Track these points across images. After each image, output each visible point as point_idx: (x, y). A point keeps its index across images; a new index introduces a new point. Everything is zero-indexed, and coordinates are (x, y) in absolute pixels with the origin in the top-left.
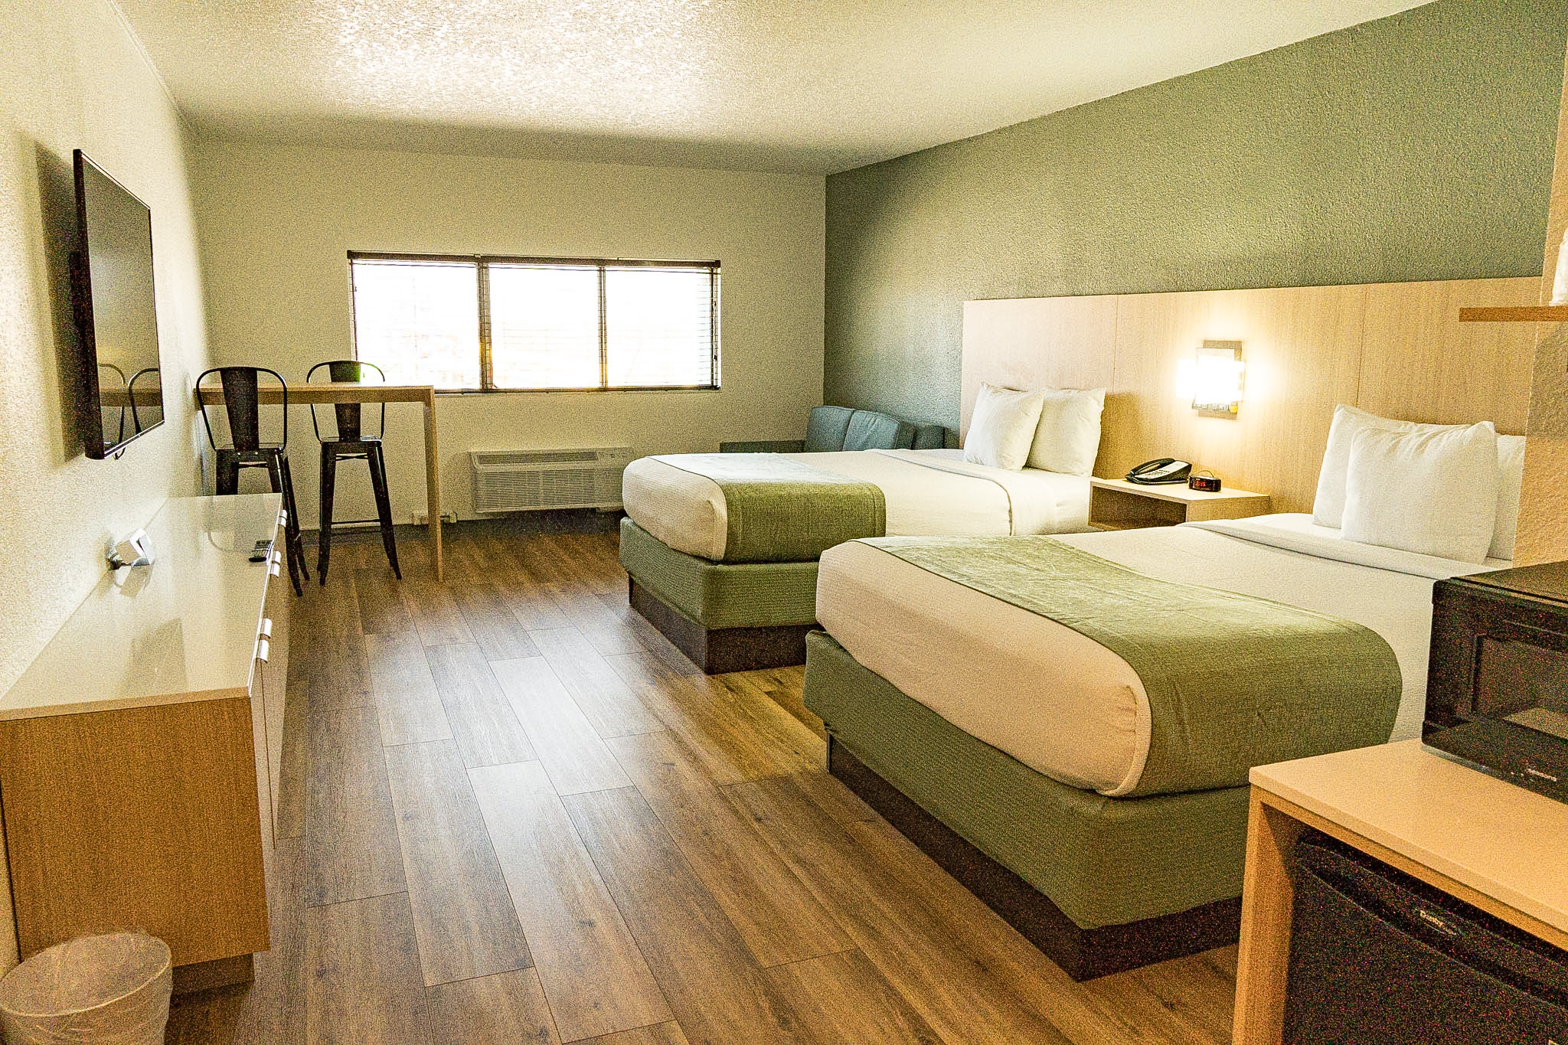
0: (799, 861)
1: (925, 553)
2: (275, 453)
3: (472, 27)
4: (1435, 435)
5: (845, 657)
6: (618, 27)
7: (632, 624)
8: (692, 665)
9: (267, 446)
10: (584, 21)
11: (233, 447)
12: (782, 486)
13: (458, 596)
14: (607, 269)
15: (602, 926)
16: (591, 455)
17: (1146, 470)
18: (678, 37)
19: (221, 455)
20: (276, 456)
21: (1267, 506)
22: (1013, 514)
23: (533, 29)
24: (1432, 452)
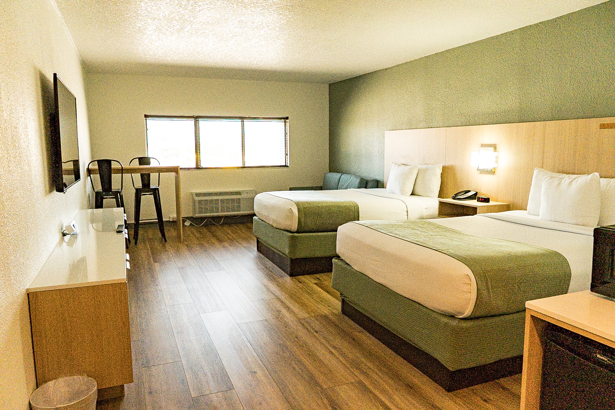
0: (334, 347)
1: (380, 226)
2: (118, 193)
3: (199, 27)
4: (575, 179)
5: (349, 267)
6: (255, 26)
7: (259, 258)
8: (284, 273)
9: (114, 190)
10: (242, 24)
11: (102, 191)
12: (319, 203)
13: (189, 247)
14: (244, 120)
15: (259, 374)
16: (238, 193)
17: (460, 195)
18: (278, 30)
19: (97, 194)
20: (118, 194)
21: (508, 208)
22: (408, 213)
23: (222, 28)
24: (575, 185)
